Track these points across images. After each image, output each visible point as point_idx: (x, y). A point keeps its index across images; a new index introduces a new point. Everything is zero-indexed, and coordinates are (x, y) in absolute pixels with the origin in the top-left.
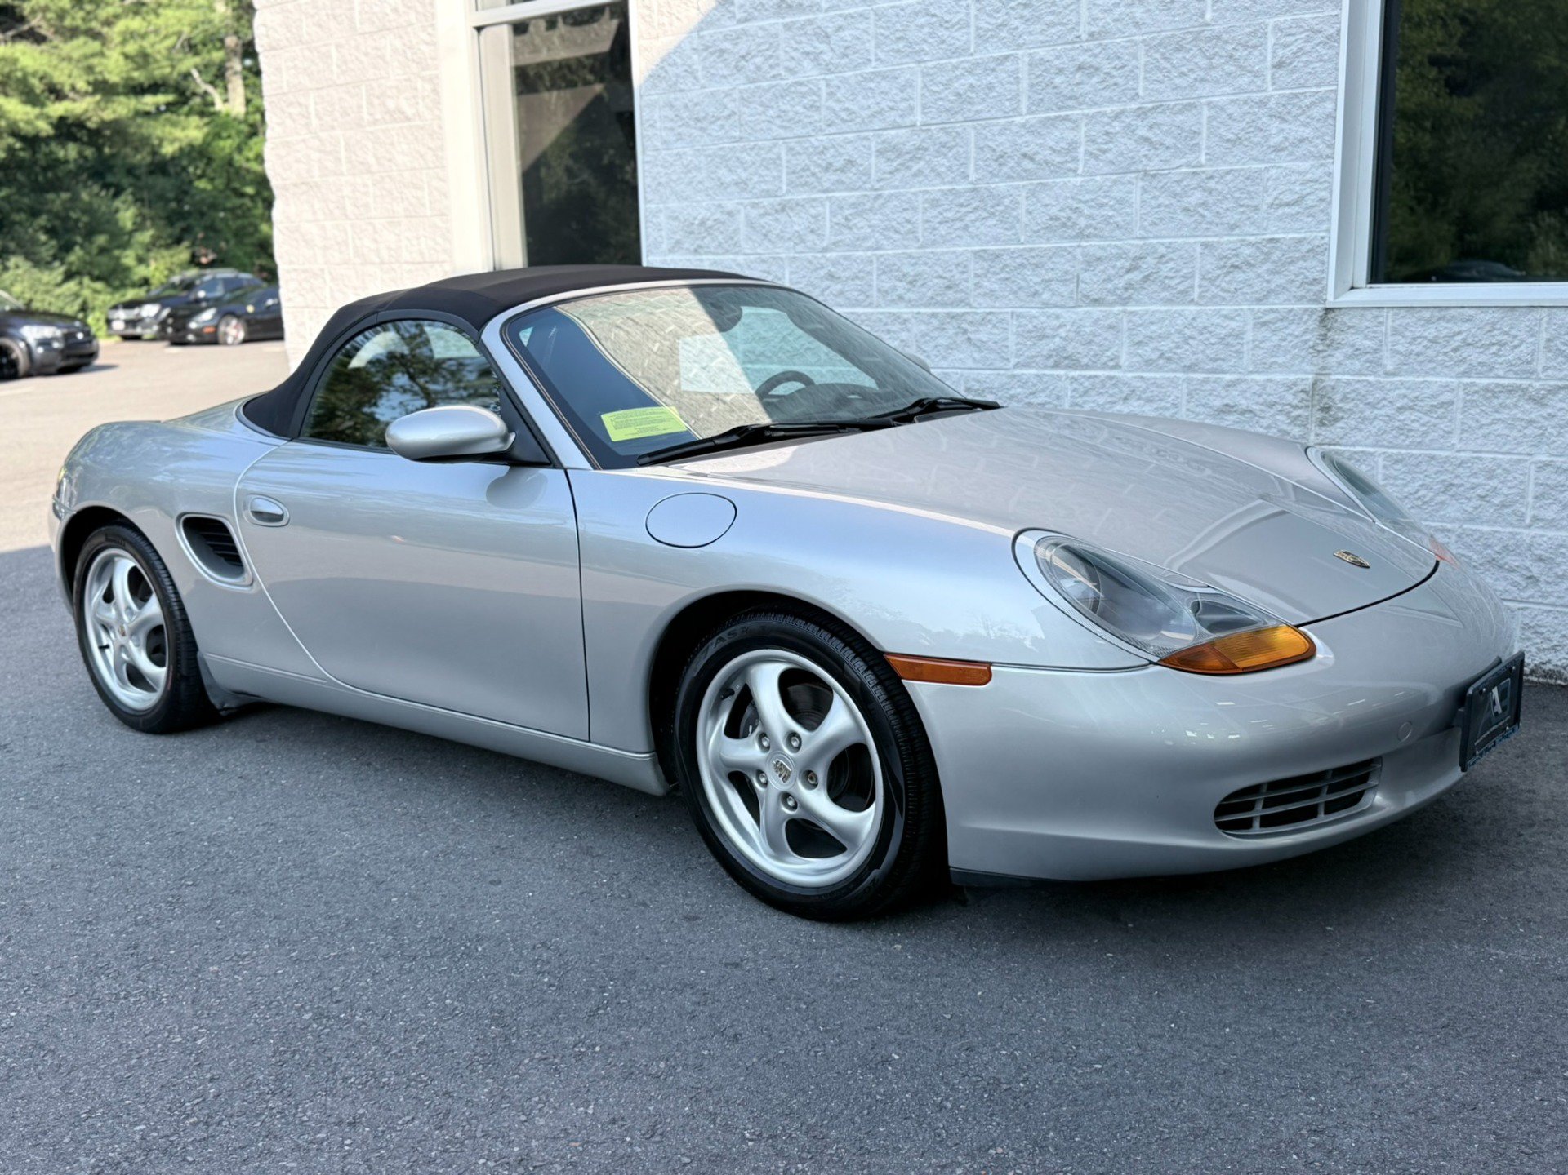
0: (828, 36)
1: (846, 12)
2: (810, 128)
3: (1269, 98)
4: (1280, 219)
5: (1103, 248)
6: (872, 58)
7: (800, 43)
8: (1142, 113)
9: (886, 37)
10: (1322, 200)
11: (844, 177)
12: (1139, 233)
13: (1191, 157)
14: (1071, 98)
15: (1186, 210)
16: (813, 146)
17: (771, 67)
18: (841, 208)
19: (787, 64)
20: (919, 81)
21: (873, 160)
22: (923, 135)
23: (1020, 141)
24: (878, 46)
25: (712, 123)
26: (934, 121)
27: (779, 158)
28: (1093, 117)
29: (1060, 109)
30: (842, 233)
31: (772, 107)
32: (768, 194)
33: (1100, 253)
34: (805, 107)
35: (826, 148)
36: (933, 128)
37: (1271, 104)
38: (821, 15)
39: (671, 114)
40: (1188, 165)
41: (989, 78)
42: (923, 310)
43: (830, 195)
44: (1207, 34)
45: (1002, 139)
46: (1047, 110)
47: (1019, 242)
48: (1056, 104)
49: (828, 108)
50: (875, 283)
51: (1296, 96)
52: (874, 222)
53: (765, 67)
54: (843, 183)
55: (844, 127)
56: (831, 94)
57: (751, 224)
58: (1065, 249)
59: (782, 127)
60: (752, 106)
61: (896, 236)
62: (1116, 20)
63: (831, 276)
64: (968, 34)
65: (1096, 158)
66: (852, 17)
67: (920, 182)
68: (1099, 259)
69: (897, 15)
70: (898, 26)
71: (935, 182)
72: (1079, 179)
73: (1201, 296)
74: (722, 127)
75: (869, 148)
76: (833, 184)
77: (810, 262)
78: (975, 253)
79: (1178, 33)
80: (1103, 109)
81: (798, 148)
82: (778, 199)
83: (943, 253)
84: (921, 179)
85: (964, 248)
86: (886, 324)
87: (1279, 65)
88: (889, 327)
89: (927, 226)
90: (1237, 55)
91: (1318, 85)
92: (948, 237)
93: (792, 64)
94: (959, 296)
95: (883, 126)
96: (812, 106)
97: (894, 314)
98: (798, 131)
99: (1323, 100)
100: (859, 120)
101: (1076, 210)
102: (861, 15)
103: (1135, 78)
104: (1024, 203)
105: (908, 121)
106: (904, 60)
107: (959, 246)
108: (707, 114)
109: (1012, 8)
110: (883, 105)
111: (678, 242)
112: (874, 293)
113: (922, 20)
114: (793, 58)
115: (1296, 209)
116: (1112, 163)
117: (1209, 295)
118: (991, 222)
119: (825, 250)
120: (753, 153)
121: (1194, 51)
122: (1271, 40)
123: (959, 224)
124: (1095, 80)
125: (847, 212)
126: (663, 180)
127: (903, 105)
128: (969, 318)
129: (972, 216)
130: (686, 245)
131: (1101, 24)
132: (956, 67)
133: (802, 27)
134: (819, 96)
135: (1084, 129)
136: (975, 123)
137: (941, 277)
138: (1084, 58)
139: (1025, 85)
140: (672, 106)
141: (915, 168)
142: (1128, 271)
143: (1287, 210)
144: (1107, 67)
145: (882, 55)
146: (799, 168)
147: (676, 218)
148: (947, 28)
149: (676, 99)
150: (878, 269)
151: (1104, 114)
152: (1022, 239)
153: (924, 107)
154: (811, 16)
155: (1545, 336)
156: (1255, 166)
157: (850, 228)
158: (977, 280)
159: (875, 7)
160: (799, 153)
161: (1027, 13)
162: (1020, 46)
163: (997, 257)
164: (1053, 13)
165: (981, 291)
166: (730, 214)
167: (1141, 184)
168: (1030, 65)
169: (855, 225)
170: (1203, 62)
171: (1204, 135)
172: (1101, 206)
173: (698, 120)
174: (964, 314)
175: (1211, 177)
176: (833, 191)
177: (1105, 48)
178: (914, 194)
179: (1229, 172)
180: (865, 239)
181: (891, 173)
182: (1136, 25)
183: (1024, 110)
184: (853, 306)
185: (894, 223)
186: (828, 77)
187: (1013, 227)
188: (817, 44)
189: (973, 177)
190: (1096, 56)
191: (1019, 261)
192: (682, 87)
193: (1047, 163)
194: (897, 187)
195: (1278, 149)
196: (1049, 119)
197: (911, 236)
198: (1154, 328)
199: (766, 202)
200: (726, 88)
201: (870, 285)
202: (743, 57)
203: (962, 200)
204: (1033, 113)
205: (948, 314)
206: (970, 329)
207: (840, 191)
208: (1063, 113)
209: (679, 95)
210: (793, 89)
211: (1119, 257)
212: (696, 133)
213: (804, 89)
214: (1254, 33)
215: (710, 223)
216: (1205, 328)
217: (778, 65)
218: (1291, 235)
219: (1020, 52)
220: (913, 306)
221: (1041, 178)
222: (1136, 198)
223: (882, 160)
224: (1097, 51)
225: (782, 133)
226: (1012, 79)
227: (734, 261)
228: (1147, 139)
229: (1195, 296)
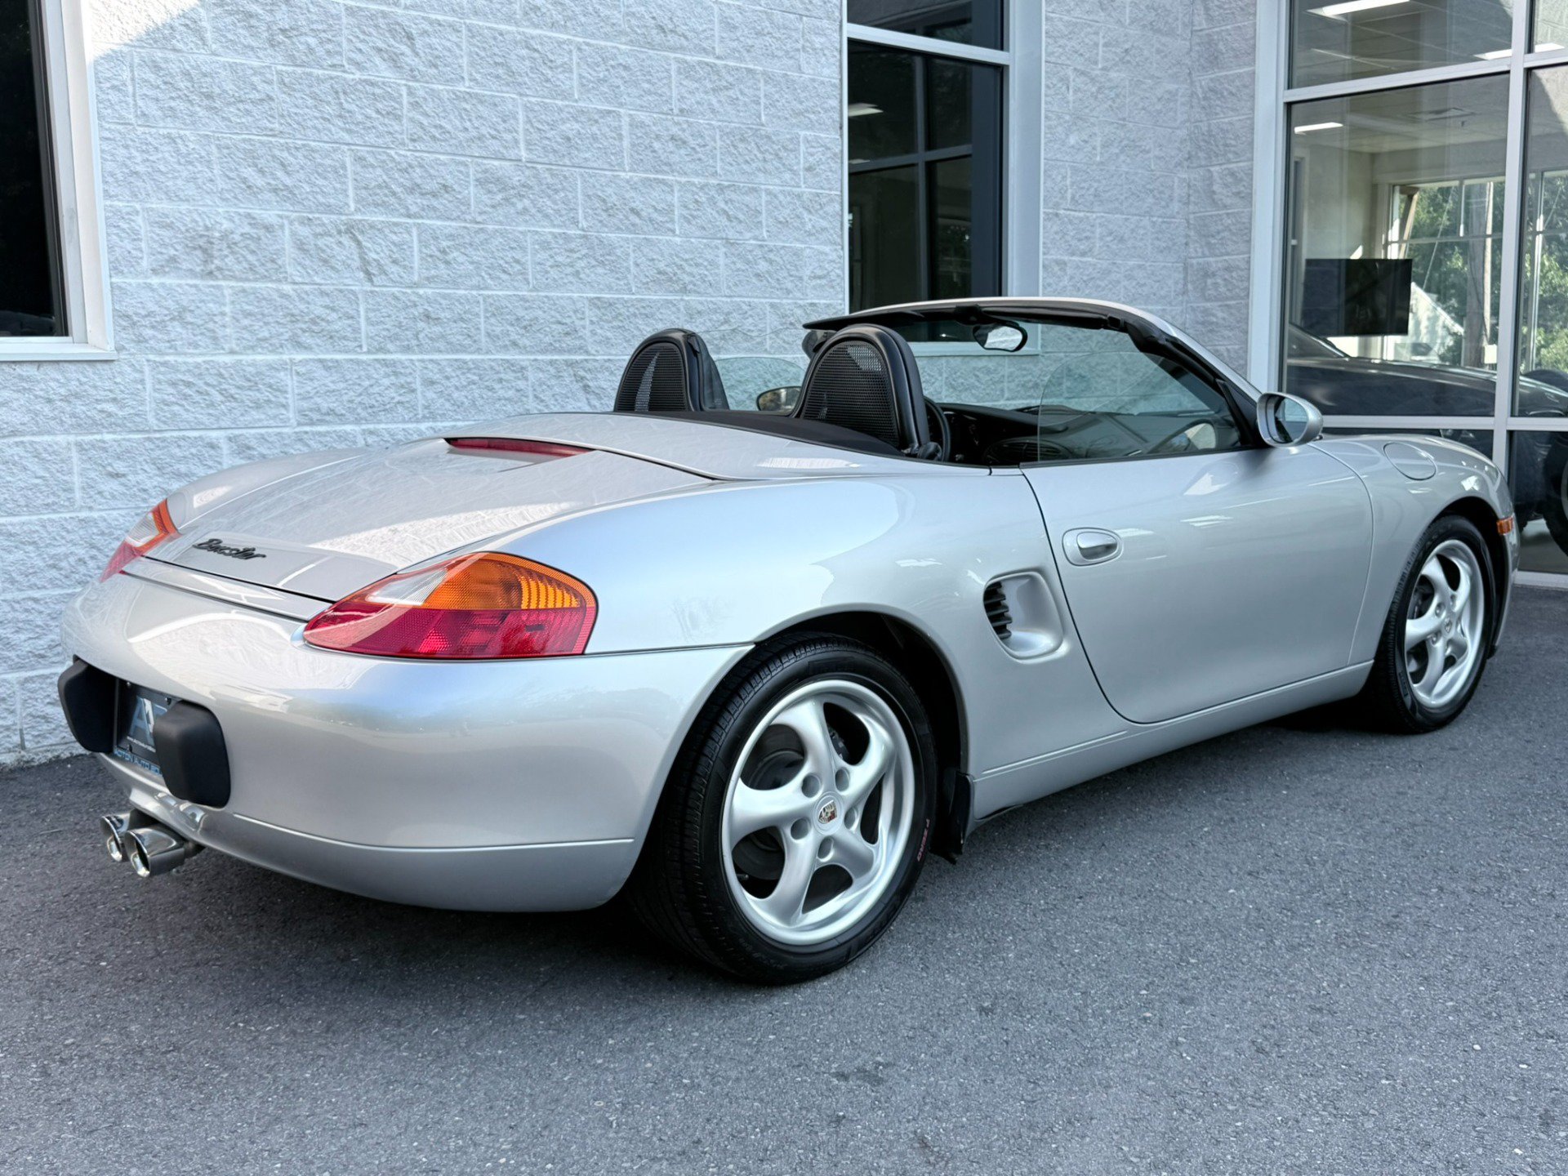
0: (410, 37)
1: (433, 17)
2: (388, 139)
3: (803, 193)
4: (814, 288)
5: (701, 303)
6: (466, 76)
7: (370, 35)
8: (721, 189)
9: (482, 58)
10: (838, 276)
11: (435, 203)
12: (727, 292)
13: (757, 233)
14: (666, 164)
15: (757, 275)
16: (393, 160)
17: (328, 52)
18: (436, 238)
19: (353, 55)
20: (521, 117)
21: (472, 189)
22: (527, 173)
23: (627, 196)
24: (472, 64)
25: (229, 104)
26: (539, 160)
27: (344, 167)
28: (684, 185)
29: (657, 172)
30: (436, 267)
31: (328, 103)
32: (328, 209)
33: (700, 307)
34: (378, 112)
35: (410, 166)
36: (539, 166)
37: (805, 197)
38: (400, 11)
39: (152, 77)
40: (756, 238)
41: (594, 129)
42: (540, 357)
43: (420, 221)
44: (763, 133)
45: (609, 191)
46: (646, 171)
47: (630, 292)
48: (654, 167)
49: (412, 120)
50: (482, 327)
51: (818, 195)
52: (476, 258)
53: (320, 51)
54: (435, 209)
55: (436, 146)
56: (415, 105)
57: (301, 246)
58: (671, 302)
59: (342, 129)
60: (298, 95)
61: (504, 277)
62: (698, 103)
63: (427, 317)
64: (571, 79)
65: (689, 222)
66: (440, 25)
67: (526, 221)
68: (699, 312)
69: (495, 38)
70: (496, 50)
71: (542, 223)
72: (678, 240)
73: (771, 347)
74: (248, 112)
75: (468, 176)
76: (423, 210)
77: (396, 298)
78: (590, 300)
79: (743, 126)
80: (692, 180)
81: (371, 160)
82: (343, 218)
83: (558, 298)
84: (527, 218)
85: (579, 295)
86: (498, 372)
87: (809, 169)
88: (502, 376)
89: (538, 268)
90: (781, 154)
91: (830, 189)
92: (560, 282)
93: (358, 57)
94: (577, 342)
95: (484, 154)
96: (388, 113)
97: (508, 361)
98: (371, 138)
99: (832, 201)
100: (453, 142)
101: (680, 267)
102: (450, 26)
103: (714, 157)
104: (632, 255)
105: (512, 154)
106: (504, 89)
107: (572, 291)
108: (225, 91)
109: (612, 66)
110: (484, 131)
111: (173, 259)
112: (484, 339)
113: (524, 52)
114: (360, 50)
115: (824, 282)
116: (704, 228)
117: (775, 345)
118: (600, 270)
119: (416, 285)
120: (299, 155)
121: (753, 144)
122: (802, 148)
123: (569, 270)
124: (683, 152)
125: (445, 244)
126: (141, 169)
127: (507, 136)
128: (589, 366)
129: (582, 264)
130: (185, 265)
131: (688, 102)
132: (560, 110)
133: (372, 17)
134: (400, 103)
135: (676, 194)
136: (582, 170)
137: (560, 323)
138: (675, 130)
139: (626, 143)
140: (156, 67)
141: (520, 206)
142: (722, 324)
143: (818, 281)
144: (692, 143)
145: (478, 77)
146: (374, 184)
147: (170, 226)
148: (551, 68)
149: (166, 61)
150: (486, 311)
151: (693, 184)
152: (634, 290)
153: (528, 143)
154: (384, 8)
155: (945, 375)
156: (799, 245)
157: (447, 263)
158: (592, 327)
159: (468, 21)
160: (372, 166)
161: (624, 74)
162: (621, 105)
163: (610, 305)
164: (649, 82)
165: (596, 338)
166: (268, 228)
167: (724, 250)
168: (631, 125)
169: (454, 259)
170: (759, 155)
171: (764, 215)
172: (697, 265)
173: (209, 96)
174: (582, 361)
175: (771, 251)
176: (422, 217)
177: (690, 124)
178: (521, 233)
179: (783, 247)
180: (469, 276)
181: (493, 207)
182: (713, 111)
183: (627, 168)
184: (457, 351)
185: (501, 262)
186: (411, 84)
187: (626, 277)
188: (392, 42)
189: (584, 224)
190: (684, 131)
191: (631, 310)
192: (180, 46)
193: (651, 220)
194: (501, 223)
195: (810, 234)
196: (649, 179)
197: (520, 277)
198: (741, 373)
199: (325, 218)
200: (256, 63)
201: (478, 329)
202: (283, 31)
203: (573, 245)
204: (635, 171)
205: (566, 361)
206: (588, 376)
207: (433, 218)
208: (660, 177)
209: (172, 56)
210: (359, 87)
211: (715, 312)
212: (201, 112)
213: (378, 91)
214: (791, 140)
215: (237, 237)
216: (778, 373)
217: (339, 53)
218: (823, 301)
219: (622, 111)
220: (527, 352)
221: (645, 233)
222: (722, 261)
223: (482, 192)
224: (685, 126)
225: (347, 137)
226: (614, 135)
227: (278, 290)
228: (725, 212)
229: (767, 347)
